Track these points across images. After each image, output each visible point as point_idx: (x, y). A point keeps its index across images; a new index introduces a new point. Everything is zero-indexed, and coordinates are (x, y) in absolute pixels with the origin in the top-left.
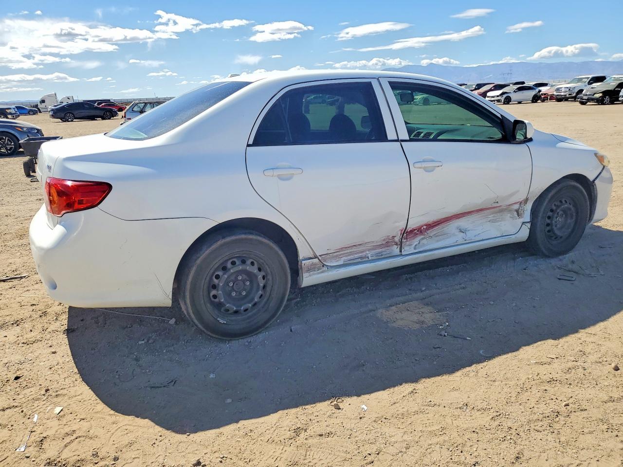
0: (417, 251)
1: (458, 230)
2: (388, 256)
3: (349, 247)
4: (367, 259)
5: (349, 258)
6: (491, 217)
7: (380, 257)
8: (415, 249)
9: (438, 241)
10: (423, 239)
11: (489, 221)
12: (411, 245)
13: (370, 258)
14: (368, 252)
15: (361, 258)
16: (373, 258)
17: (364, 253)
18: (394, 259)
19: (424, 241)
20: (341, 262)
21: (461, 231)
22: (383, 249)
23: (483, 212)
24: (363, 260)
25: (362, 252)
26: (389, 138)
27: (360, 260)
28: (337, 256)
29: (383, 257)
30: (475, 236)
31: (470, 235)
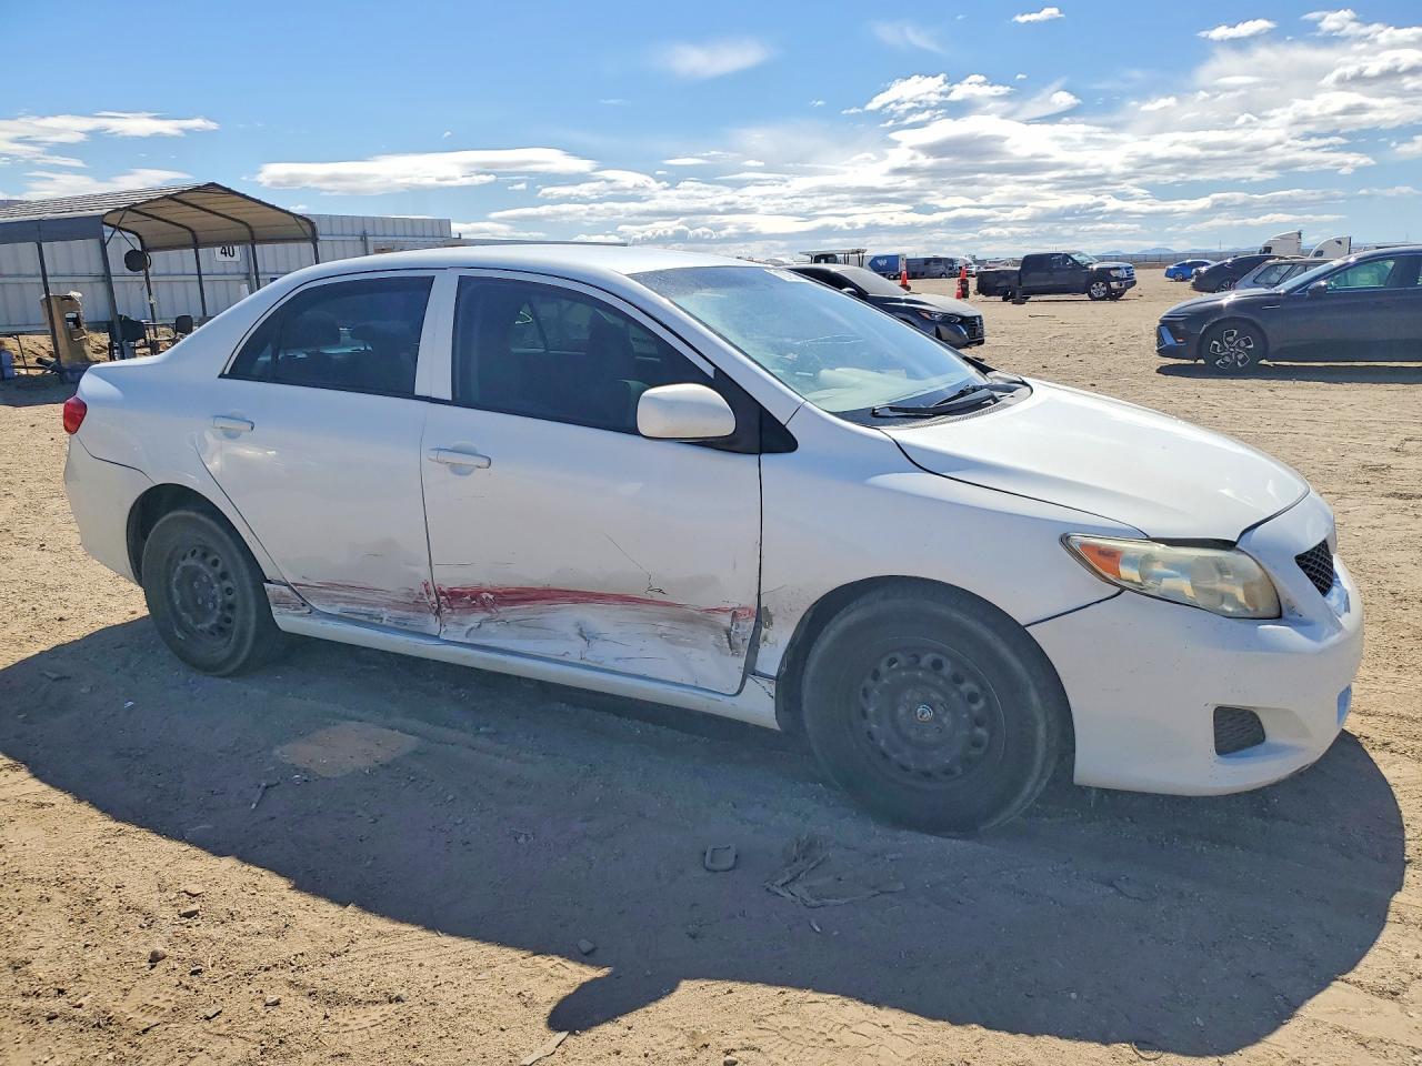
0: (468, 641)
1: (578, 631)
2: (416, 630)
3: (342, 586)
4: (378, 622)
5: (350, 607)
6: (664, 626)
7: (399, 627)
8: (467, 635)
9: (520, 637)
10: (488, 620)
11: (661, 636)
12: (463, 625)
13: (384, 622)
14: (384, 609)
15: (370, 615)
16: (389, 624)
17: (378, 610)
18: (423, 641)
19: (491, 627)
20: (335, 610)
21: (581, 634)
22: (412, 614)
23: (638, 606)
24: (371, 621)
25: (374, 606)
26: (418, 391)
27: (365, 618)
28: (328, 596)
29: (405, 627)
30: (617, 659)
31: (603, 653)
